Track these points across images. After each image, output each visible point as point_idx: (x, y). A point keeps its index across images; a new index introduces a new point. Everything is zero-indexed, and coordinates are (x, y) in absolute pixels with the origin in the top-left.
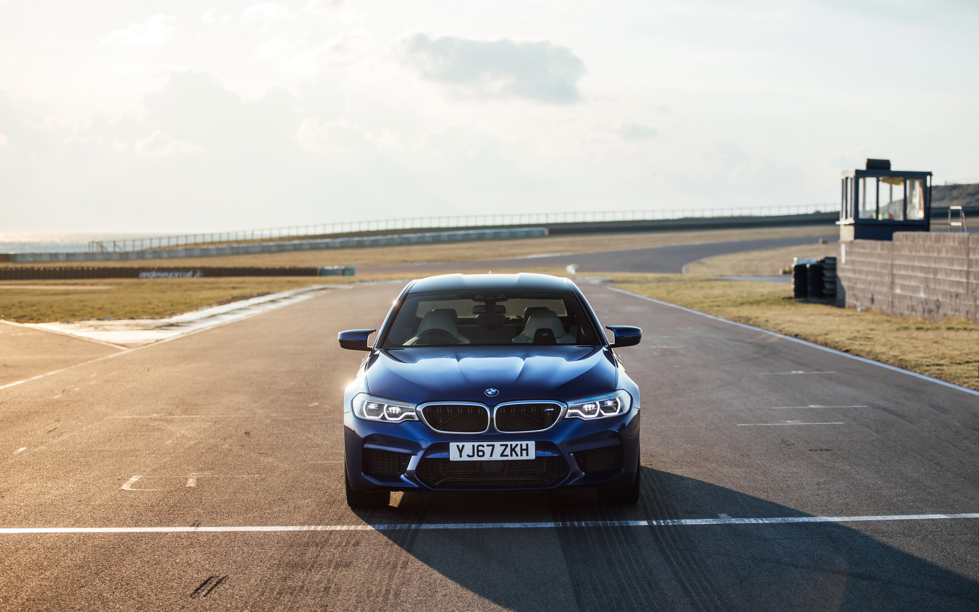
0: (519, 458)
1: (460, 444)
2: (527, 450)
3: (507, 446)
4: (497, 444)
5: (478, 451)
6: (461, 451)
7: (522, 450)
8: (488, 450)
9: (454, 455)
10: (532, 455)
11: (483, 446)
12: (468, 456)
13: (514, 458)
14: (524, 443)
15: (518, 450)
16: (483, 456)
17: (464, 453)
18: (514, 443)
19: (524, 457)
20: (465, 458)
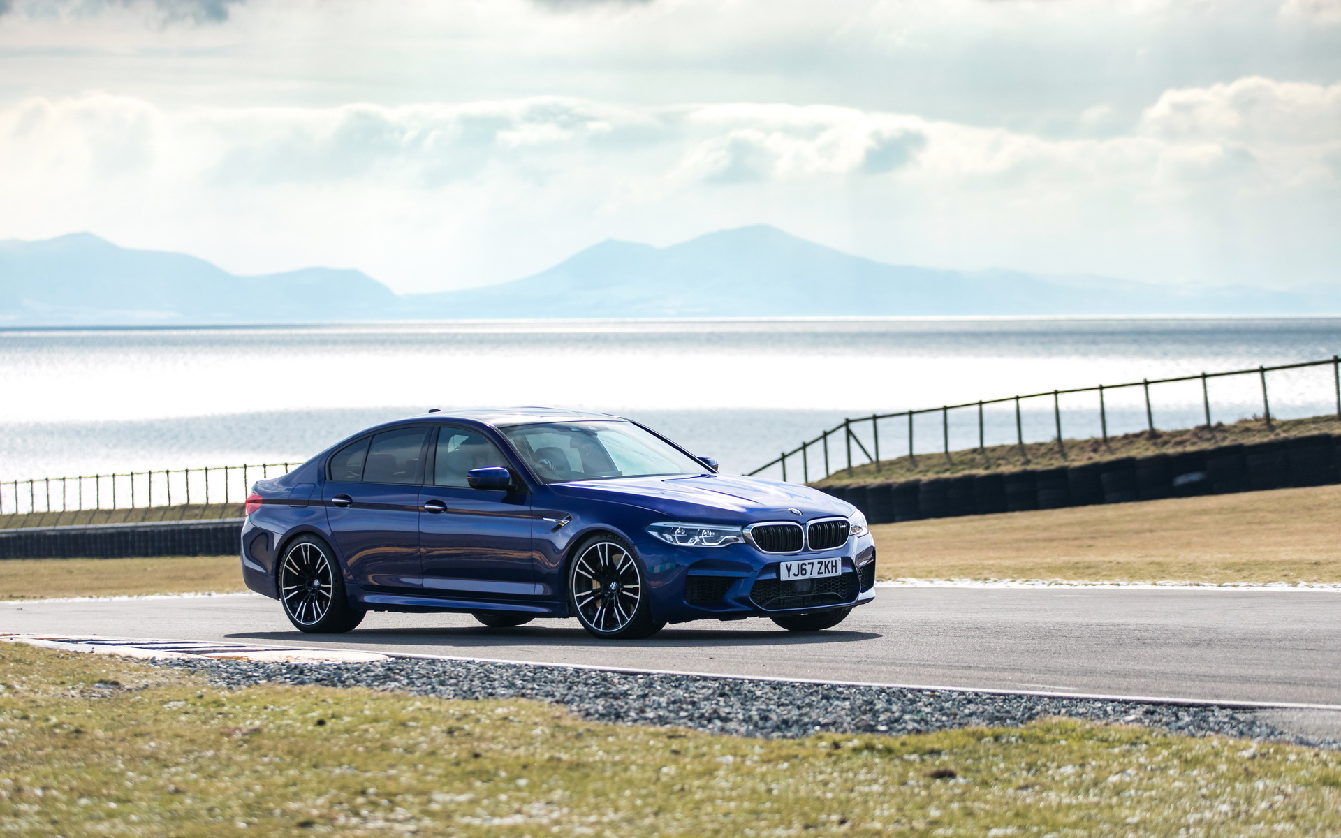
0: (831, 575)
1: (789, 563)
2: (835, 566)
3: (822, 563)
4: (815, 562)
5: (802, 569)
6: (789, 570)
7: (832, 566)
8: (808, 568)
9: (784, 577)
10: (839, 573)
11: (805, 564)
12: (795, 575)
13: (827, 575)
14: (834, 559)
15: (830, 566)
16: (805, 574)
17: (792, 573)
18: (827, 560)
19: (834, 574)
20: (792, 578)
